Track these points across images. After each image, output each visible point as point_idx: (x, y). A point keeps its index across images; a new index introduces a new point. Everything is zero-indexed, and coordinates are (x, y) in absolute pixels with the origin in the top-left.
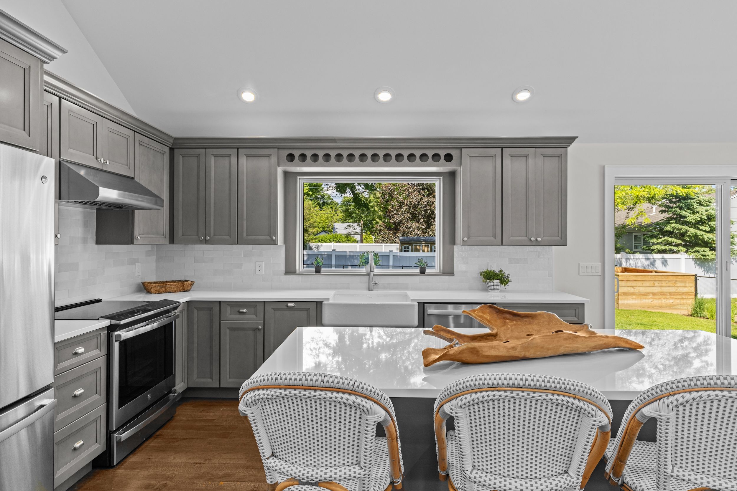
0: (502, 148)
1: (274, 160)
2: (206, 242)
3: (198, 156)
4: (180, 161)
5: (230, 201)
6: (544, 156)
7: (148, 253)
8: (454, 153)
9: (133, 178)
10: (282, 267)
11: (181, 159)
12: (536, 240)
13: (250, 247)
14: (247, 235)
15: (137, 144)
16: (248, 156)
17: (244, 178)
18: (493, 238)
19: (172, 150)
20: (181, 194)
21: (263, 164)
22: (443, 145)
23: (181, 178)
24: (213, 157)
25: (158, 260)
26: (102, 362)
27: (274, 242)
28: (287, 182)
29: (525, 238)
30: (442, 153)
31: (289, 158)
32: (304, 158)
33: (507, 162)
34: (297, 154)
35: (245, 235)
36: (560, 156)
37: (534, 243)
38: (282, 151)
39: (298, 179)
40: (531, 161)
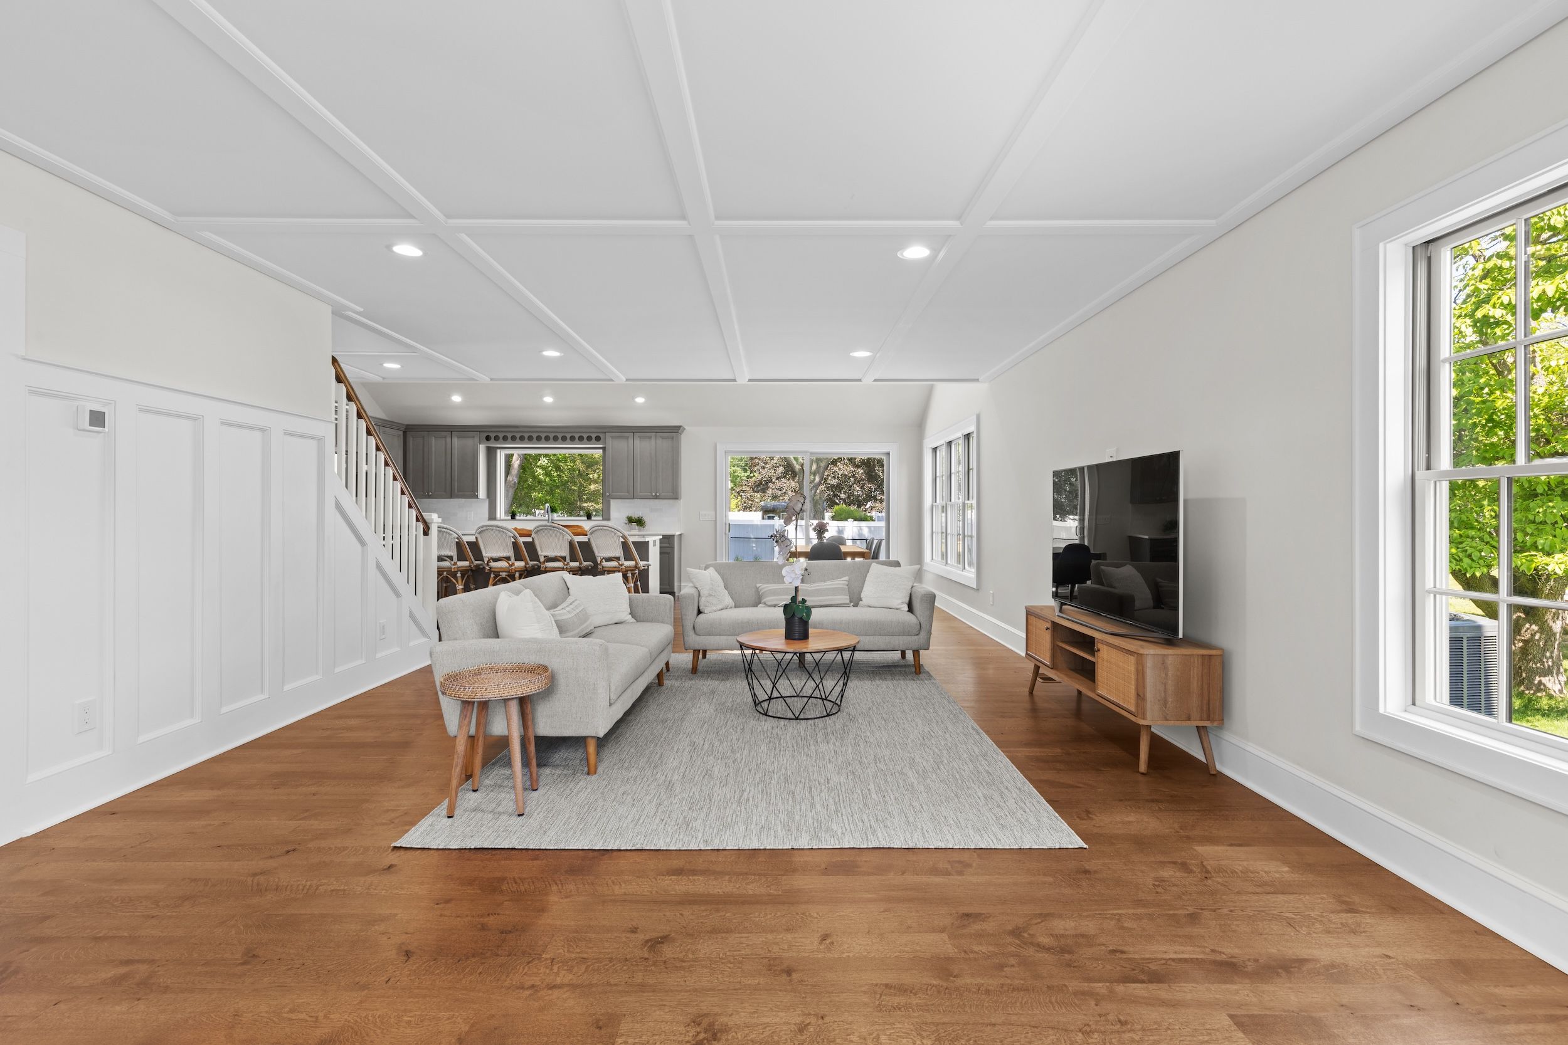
0: (633, 433)
1: (477, 439)
2: (429, 497)
3: (423, 437)
4: (411, 441)
5: (446, 468)
6: (662, 438)
8: (600, 435)
10: (486, 515)
11: (411, 438)
12: (656, 494)
13: (463, 500)
14: (459, 492)
16: (458, 437)
17: (456, 452)
18: (627, 494)
19: (405, 432)
20: (411, 463)
21: (469, 442)
22: (593, 430)
24: (433, 438)
27: (476, 497)
28: (491, 454)
29: (649, 494)
30: (594, 436)
31: (488, 438)
32: (497, 438)
33: (637, 442)
34: (493, 435)
35: (456, 491)
36: (673, 438)
37: (656, 497)
38: (482, 434)
39: (498, 451)
40: (653, 441)
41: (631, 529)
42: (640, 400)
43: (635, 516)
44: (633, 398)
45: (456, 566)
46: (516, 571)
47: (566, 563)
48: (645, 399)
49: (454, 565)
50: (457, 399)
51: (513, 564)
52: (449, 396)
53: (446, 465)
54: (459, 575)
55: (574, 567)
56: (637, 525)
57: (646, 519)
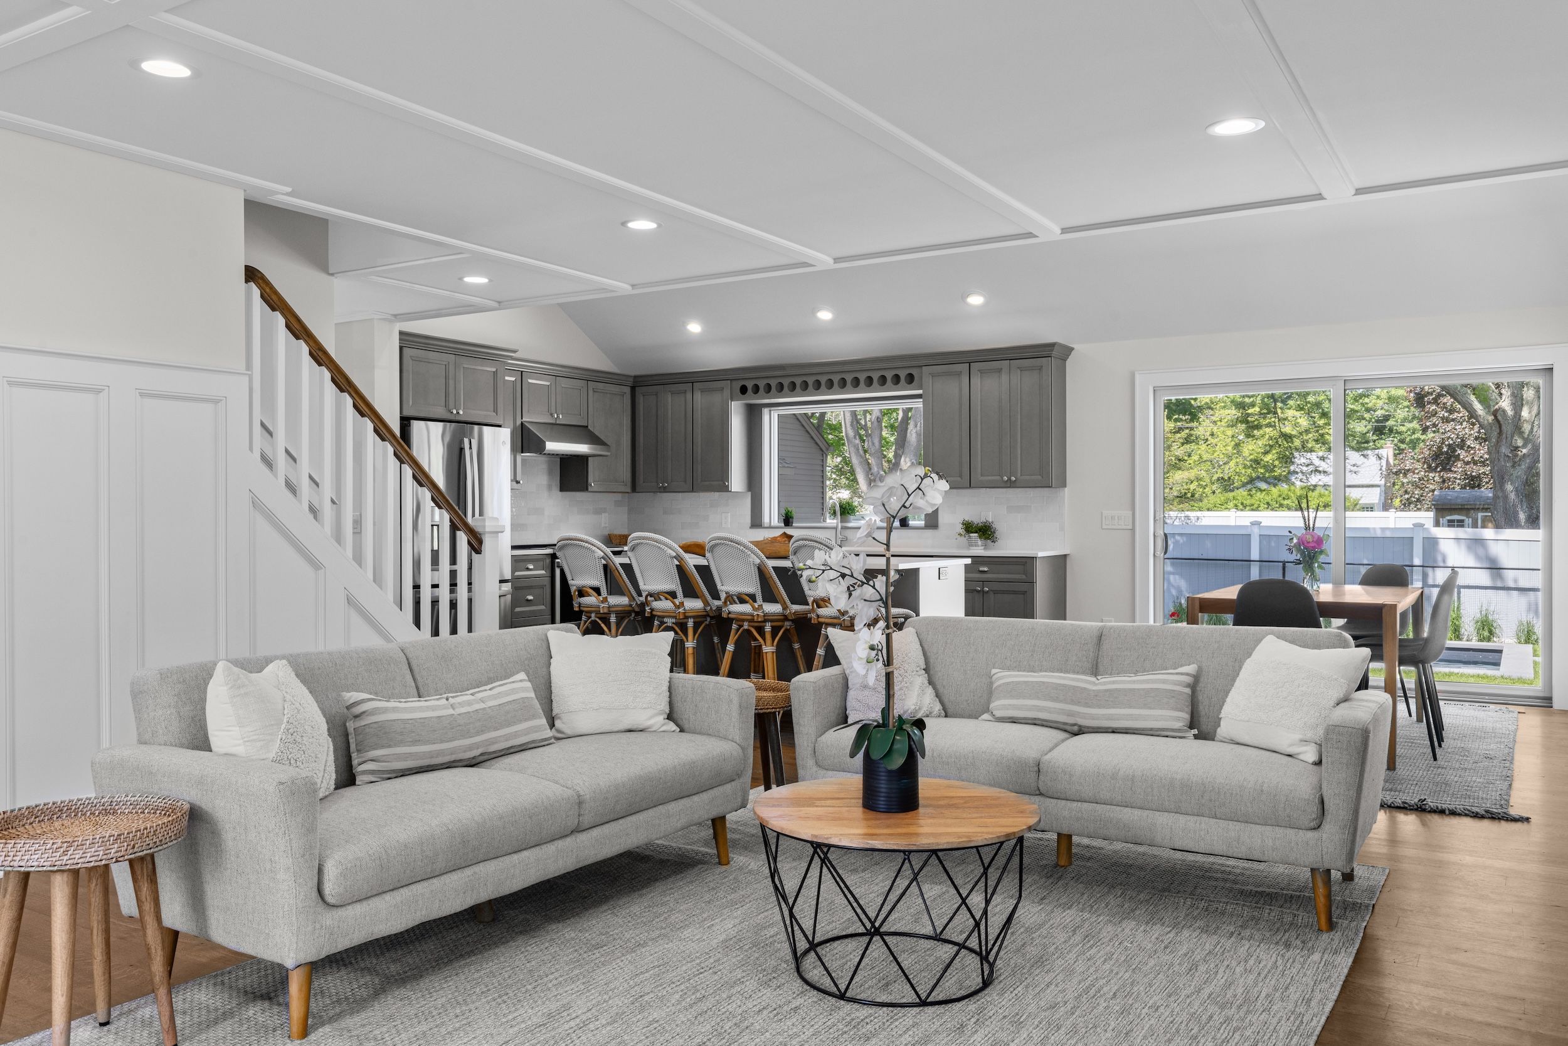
0: (970, 363)
1: (727, 392)
2: (665, 490)
3: (656, 395)
4: (640, 400)
5: (685, 443)
6: (1021, 369)
7: (618, 504)
8: (914, 372)
9: (587, 427)
10: (748, 520)
11: (642, 398)
12: (1009, 479)
13: (716, 495)
14: (702, 481)
15: (591, 392)
16: (702, 391)
17: (698, 415)
18: (959, 479)
19: (633, 388)
20: (642, 437)
21: (716, 398)
22: (902, 365)
23: (642, 418)
24: (670, 395)
25: (630, 511)
26: (547, 581)
27: (725, 488)
28: (753, 416)
29: (998, 478)
30: (903, 374)
31: (744, 390)
32: (756, 389)
33: (976, 381)
34: (750, 385)
35: (699, 480)
36: (1040, 368)
37: (1010, 484)
38: (734, 383)
39: (766, 411)
40: (1005, 377)
41: (971, 545)
42: (976, 300)
43: (977, 519)
44: (964, 297)
45: (606, 605)
46: (687, 618)
47: (756, 605)
48: (984, 296)
49: (602, 602)
50: (694, 328)
51: (682, 604)
52: (684, 324)
53: (686, 439)
54: (613, 619)
55: (774, 614)
56: (980, 537)
57: (1000, 527)
